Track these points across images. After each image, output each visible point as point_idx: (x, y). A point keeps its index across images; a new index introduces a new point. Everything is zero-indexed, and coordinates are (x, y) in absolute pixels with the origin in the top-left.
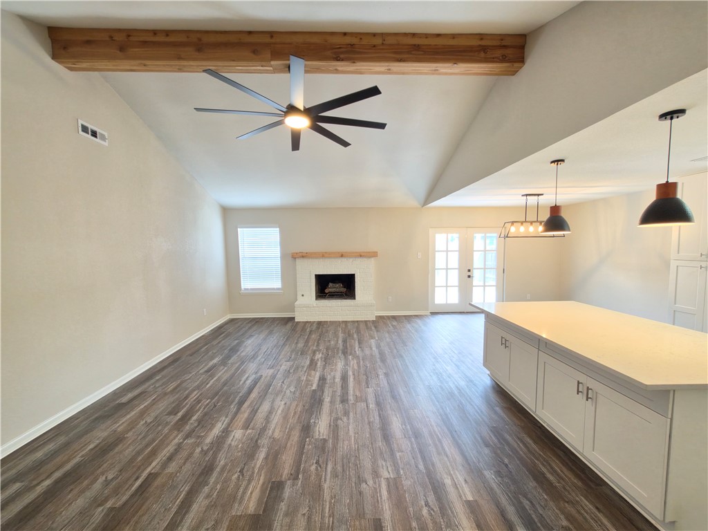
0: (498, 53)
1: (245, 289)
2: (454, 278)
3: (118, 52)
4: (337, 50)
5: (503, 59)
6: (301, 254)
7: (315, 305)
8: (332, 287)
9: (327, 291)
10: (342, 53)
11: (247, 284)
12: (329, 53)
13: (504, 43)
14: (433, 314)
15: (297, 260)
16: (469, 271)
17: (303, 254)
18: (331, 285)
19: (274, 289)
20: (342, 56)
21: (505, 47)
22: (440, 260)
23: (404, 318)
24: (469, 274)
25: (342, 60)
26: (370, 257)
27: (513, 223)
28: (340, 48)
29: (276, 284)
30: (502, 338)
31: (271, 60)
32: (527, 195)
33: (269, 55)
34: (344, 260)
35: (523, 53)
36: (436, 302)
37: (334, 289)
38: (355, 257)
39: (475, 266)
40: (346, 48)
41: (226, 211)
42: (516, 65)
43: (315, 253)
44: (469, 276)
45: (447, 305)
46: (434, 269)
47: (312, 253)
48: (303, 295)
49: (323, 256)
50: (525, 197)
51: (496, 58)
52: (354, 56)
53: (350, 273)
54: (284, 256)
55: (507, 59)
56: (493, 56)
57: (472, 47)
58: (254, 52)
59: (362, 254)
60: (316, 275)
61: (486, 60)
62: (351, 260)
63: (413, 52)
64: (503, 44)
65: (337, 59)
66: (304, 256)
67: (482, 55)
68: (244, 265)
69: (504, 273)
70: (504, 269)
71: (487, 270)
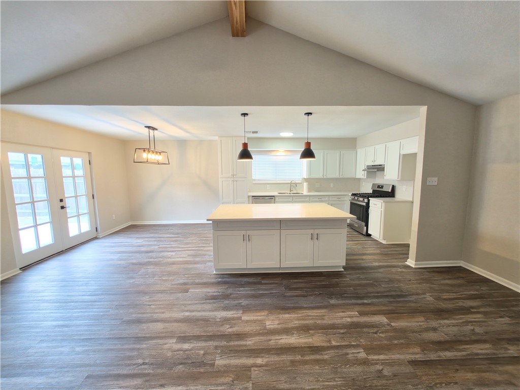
2: (44, 212)
14: (25, 268)
16: (61, 201)
24: (62, 204)
27: (144, 150)
30: (244, 235)
32: (149, 127)
36: (23, 253)
44: (63, 207)
45: (40, 249)
50: (148, 129)
69: (93, 198)
70: (93, 195)
71: (78, 198)
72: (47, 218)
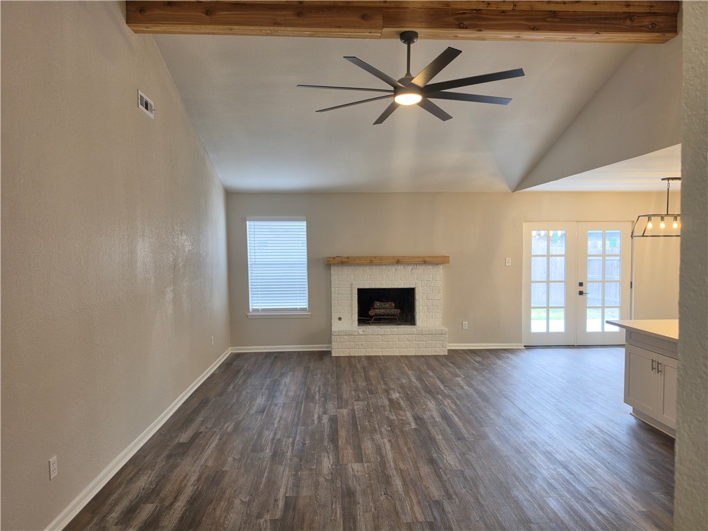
0: (647, 21)
1: (254, 310)
2: (558, 295)
3: (204, 15)
4: (460, 16)
5: (653, 28)
6: (339, 259)
7: (361, 333)
8: (379, 308)
9: (372, 313)
10: (466, 19)
11: (258, 303)
12: (451, 19)
13: (654, 10)
14: (528, 347)
15: (332, 268)
16: (581, 284)
17: (343, 260)
18: (377, 304)
19: (296, 310)
20: (466, 23)
21: (655, 14)
22: (538, 269)
23: (488, 353)
24: (581, 289)
25: (466, 28)
26: (437, 264)
27: (649, 217)
28: (464, 13)
29: (301, 303)
30: (653, 361)
31: (383, 27)
32: (668, 179)
33: (381, 22)
34: (400, 267)
35: (676, 21)
36: (532, 330)
37: (382, 311)
38: (416, 264)
39: (590, 276)
40: (470, 13)
41: (231, 195)
42: (668, 35)
43: (360, 258)
44: (581, 293)
45: (548, 334)
46: (530, 282)
47: (355, 258)
48: (340, 319)
49: (372, 262)
50: (666, 181)
51: (644, 26)
52: (480, 23)
53: (408, 287)
54: (312, 262)
55: (657, 27)
56: (642, 24)
57: (616, 14)
58: (363, 17)
59: (427, 260)
60: (358, 289)
61: (632, 29)
62: (410, 268)
63: (548, 19)
64: (652, 11)
65: (461, 26)
66: (344, 262)
67: (628, 22)
68: (255, 275)
69: (631, 287)
70: (631, 283)
71: (606, 284)
72: (562, 302)
